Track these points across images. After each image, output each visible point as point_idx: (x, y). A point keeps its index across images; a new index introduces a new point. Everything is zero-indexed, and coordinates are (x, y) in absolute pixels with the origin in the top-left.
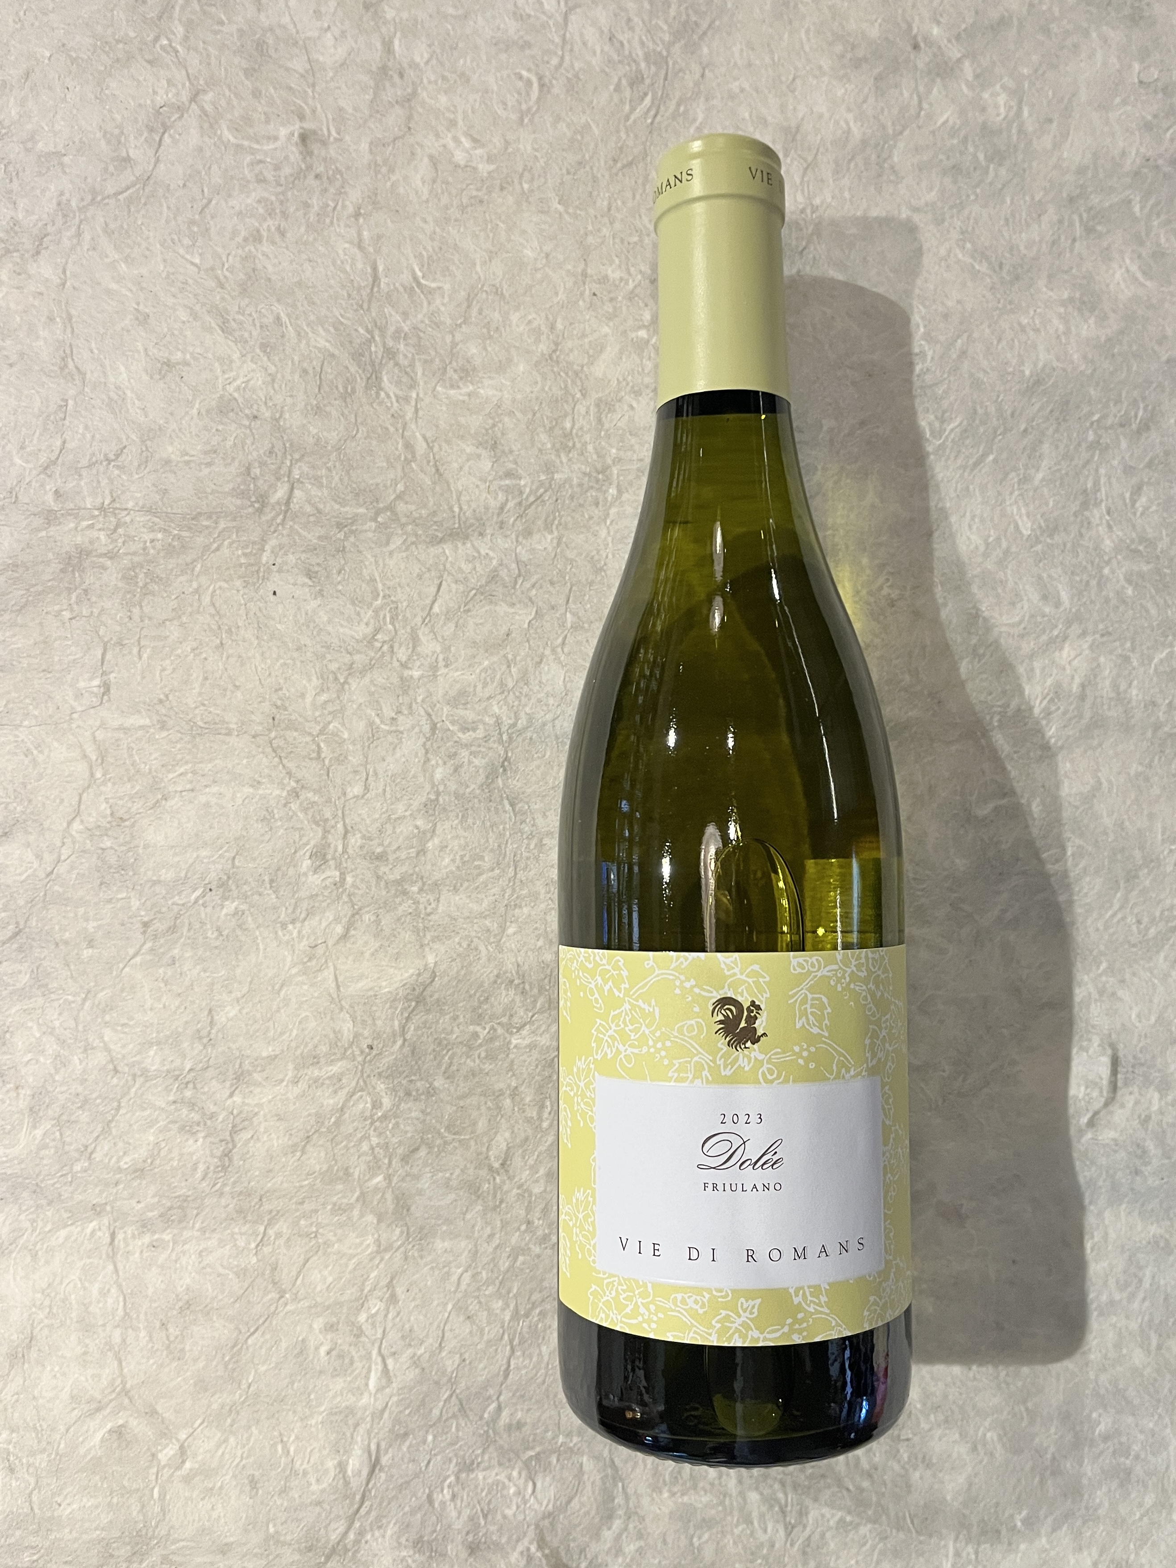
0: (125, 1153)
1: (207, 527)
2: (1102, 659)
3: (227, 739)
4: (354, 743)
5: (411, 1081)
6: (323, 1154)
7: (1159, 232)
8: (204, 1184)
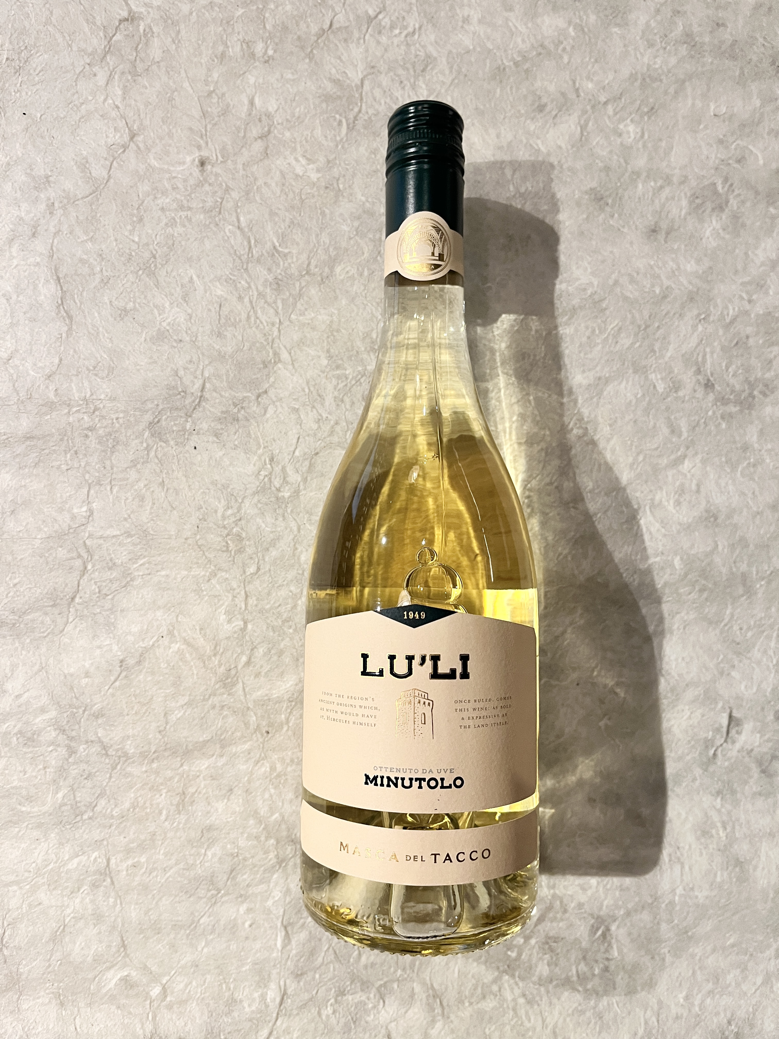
0: (116, 806)
1: (151, 409)
2: (708, 468)
3: (169, 541)
4: (248, 540)
5: (294, 752)
6: (241, 801)
7: (733, 203)
8: (167, 823)
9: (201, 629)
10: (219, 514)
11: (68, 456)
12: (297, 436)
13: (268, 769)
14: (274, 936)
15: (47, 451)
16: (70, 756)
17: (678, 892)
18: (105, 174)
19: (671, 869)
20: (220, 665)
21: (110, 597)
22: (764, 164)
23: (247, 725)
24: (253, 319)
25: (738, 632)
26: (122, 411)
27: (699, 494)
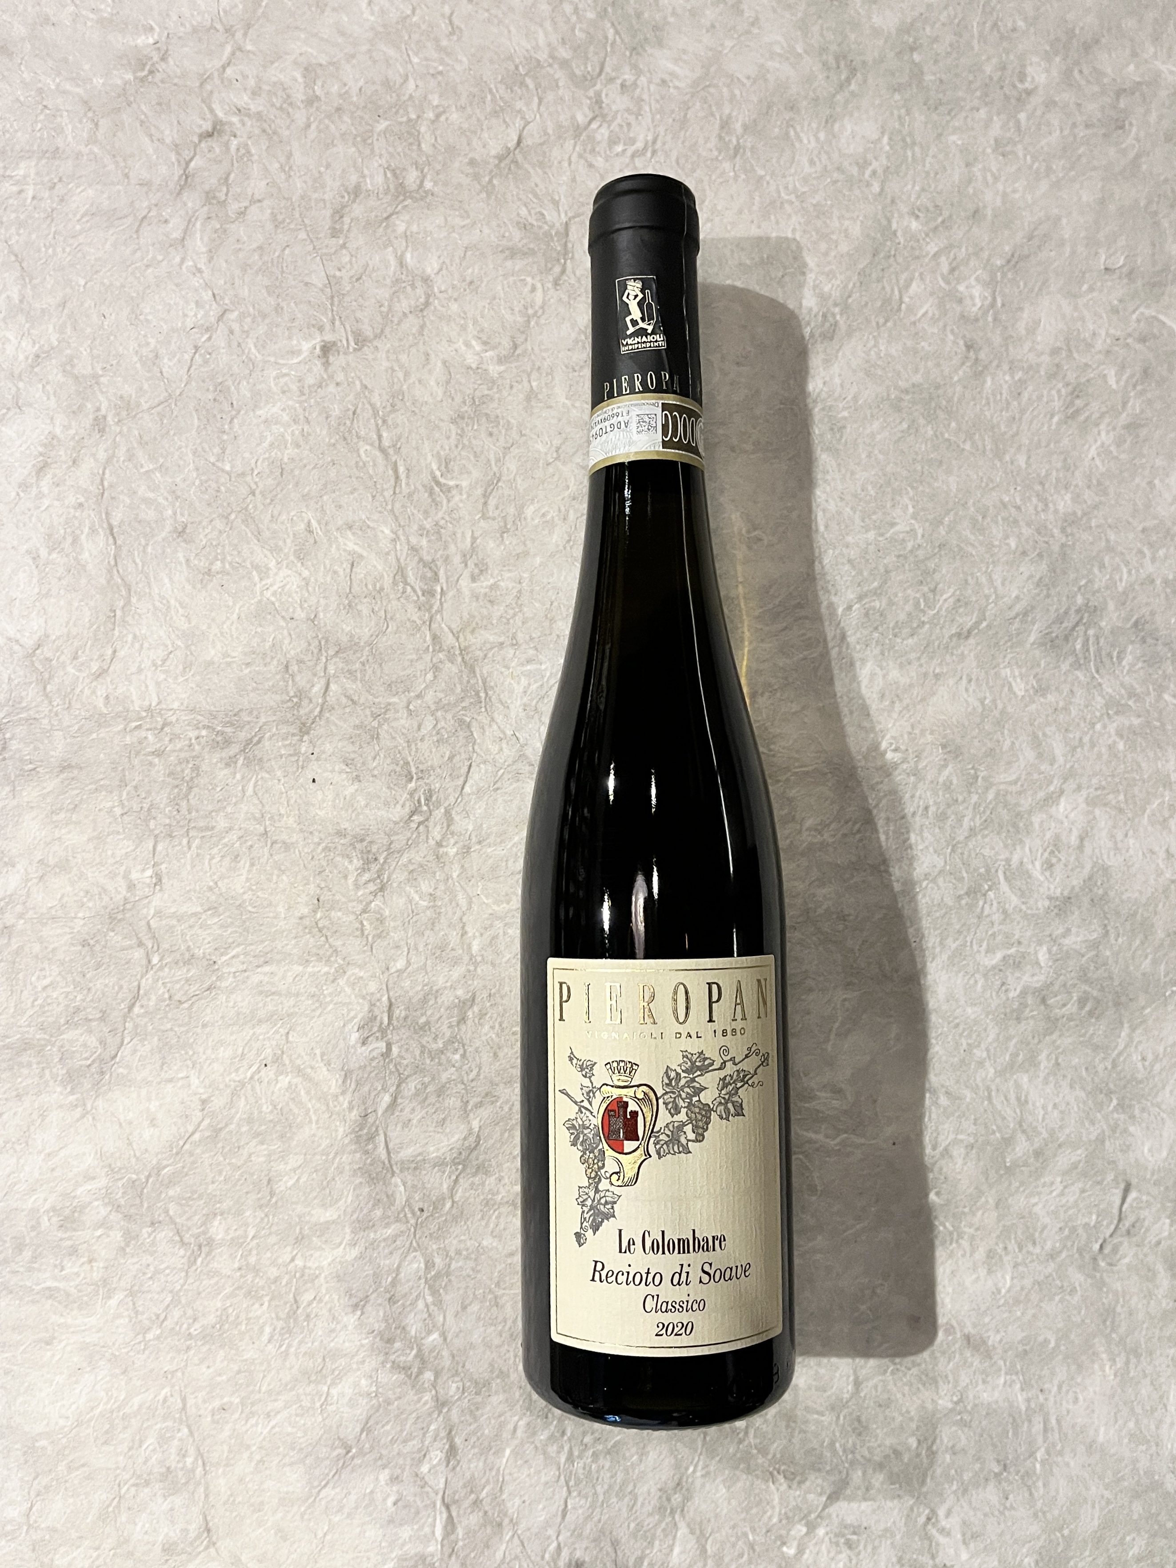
0: (195, 1320)
1: (249, 722)
2: (1097, 812)
3: (275, 921)
4: (394, 919)
5: (460, 1241)
6: (381, 1314)
7: (1135, 405)
8: (270, 1346)
9: (323, 1054)
10: (351, 880)
11: (125, 794)
12: (467, 763)
13: (422, 1266)
14: (430, 1520)
15: (93, 787)
16: (127, 1245)
17: (1039, 1456)
18: (182, 372)
19: (1029, 1421)
20: (351, 1109)
21: (185, 1006)
23: (392, 1198)
24: (401, 586)
25: (1140, 1064)
26: (204, 727)
27: (1082, 852)
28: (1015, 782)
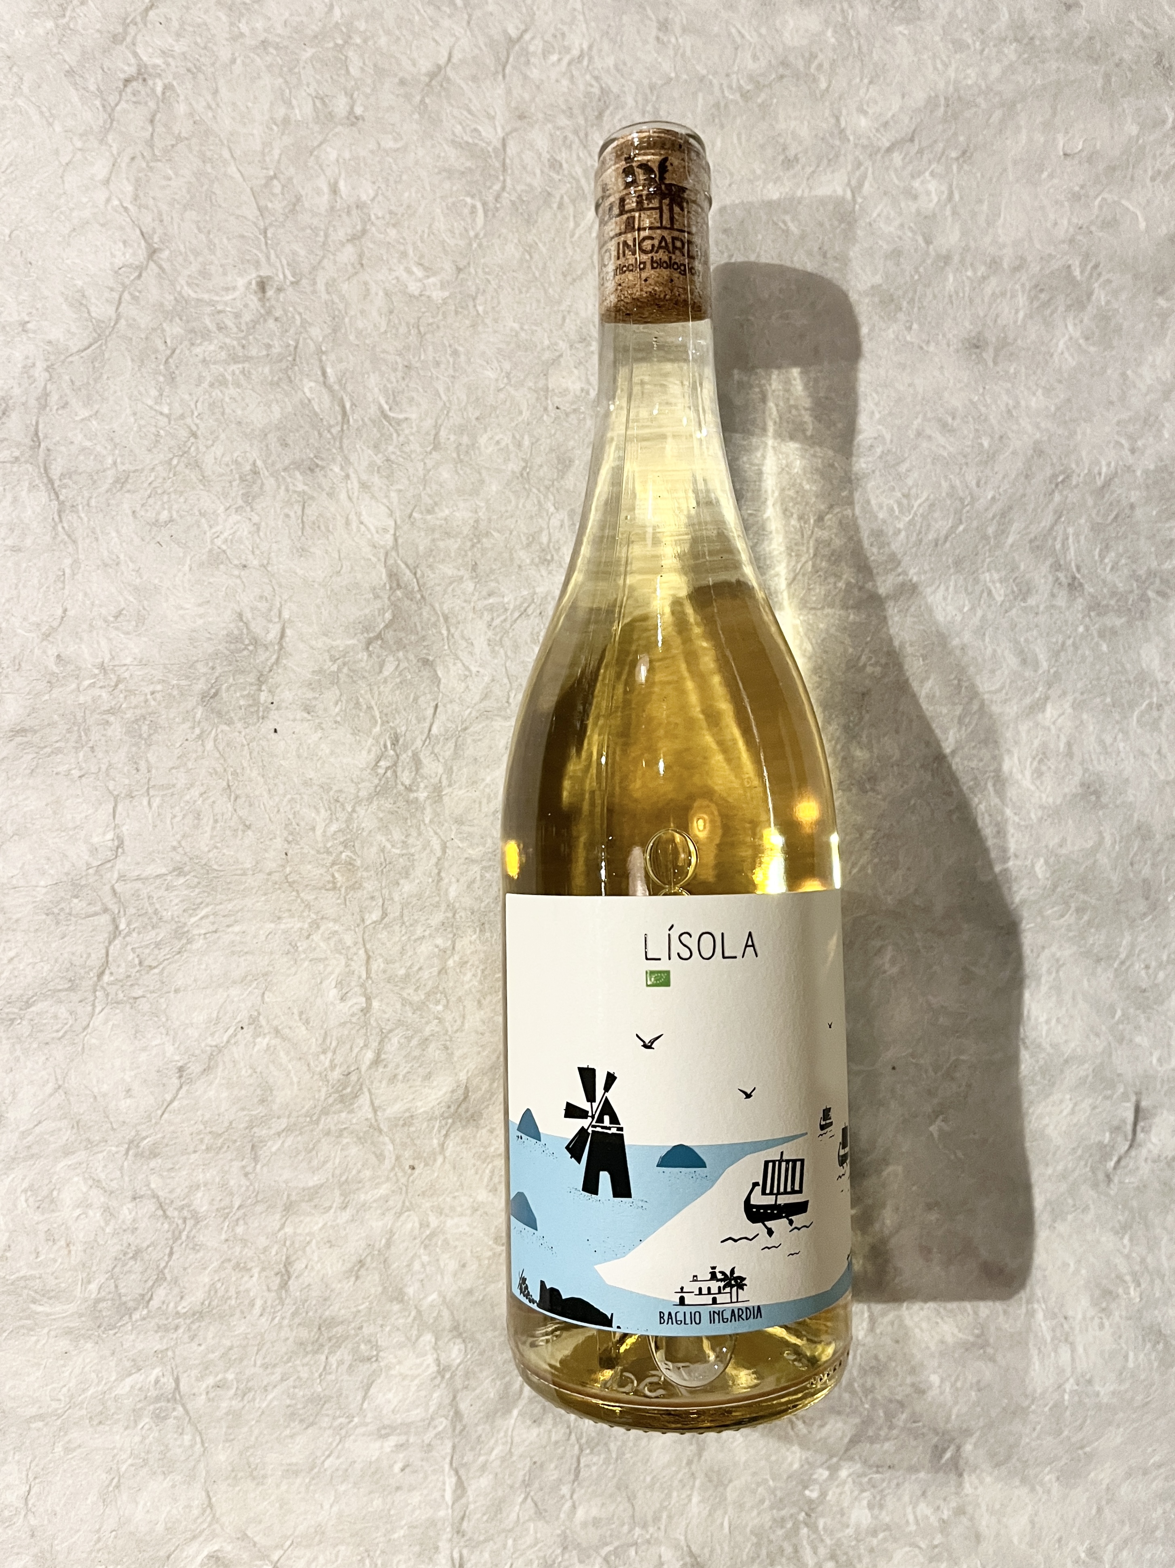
0: (182, 1297)
2: (1084, 717)
3: (243, 878)
4: (367, 869)
5: (454, 1197)
6: (377, 1277)
7: (1100, 296)
8: (263, 1320)
9: (301, 1013)
10: (319, 832)
11: (81, 754)
12: (433, 704)
13: (417, 1225)
14: (439, 1484)
15: (48, 750)
16: (108, 1223)
17: (1068, 1387)
18: (111, 311)
19: (1056, 1351)
20: (333, 1067)
21: (156, 971)
22: (1147, 230)
23: (380, 1157)
24: (354, 526)
25: (1143, 973)
26: (160, 682)
27: (1071, 758)
28: (1000, 690)
